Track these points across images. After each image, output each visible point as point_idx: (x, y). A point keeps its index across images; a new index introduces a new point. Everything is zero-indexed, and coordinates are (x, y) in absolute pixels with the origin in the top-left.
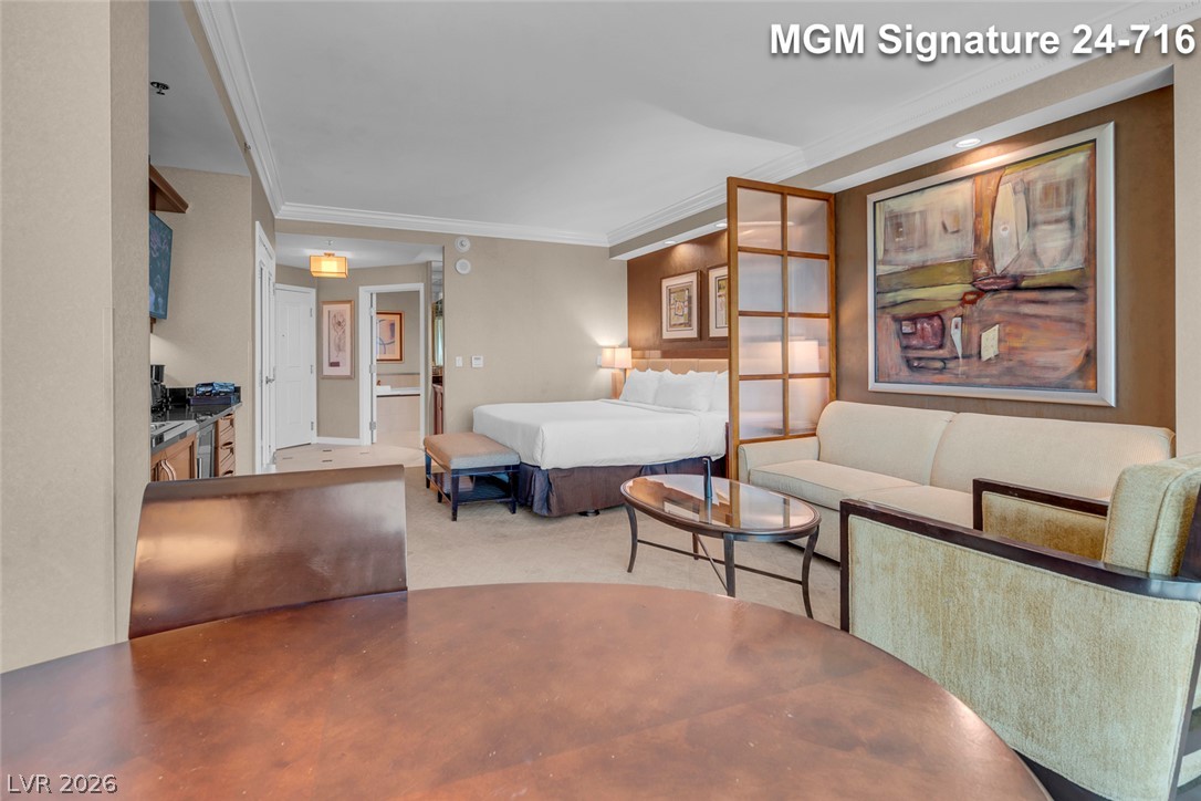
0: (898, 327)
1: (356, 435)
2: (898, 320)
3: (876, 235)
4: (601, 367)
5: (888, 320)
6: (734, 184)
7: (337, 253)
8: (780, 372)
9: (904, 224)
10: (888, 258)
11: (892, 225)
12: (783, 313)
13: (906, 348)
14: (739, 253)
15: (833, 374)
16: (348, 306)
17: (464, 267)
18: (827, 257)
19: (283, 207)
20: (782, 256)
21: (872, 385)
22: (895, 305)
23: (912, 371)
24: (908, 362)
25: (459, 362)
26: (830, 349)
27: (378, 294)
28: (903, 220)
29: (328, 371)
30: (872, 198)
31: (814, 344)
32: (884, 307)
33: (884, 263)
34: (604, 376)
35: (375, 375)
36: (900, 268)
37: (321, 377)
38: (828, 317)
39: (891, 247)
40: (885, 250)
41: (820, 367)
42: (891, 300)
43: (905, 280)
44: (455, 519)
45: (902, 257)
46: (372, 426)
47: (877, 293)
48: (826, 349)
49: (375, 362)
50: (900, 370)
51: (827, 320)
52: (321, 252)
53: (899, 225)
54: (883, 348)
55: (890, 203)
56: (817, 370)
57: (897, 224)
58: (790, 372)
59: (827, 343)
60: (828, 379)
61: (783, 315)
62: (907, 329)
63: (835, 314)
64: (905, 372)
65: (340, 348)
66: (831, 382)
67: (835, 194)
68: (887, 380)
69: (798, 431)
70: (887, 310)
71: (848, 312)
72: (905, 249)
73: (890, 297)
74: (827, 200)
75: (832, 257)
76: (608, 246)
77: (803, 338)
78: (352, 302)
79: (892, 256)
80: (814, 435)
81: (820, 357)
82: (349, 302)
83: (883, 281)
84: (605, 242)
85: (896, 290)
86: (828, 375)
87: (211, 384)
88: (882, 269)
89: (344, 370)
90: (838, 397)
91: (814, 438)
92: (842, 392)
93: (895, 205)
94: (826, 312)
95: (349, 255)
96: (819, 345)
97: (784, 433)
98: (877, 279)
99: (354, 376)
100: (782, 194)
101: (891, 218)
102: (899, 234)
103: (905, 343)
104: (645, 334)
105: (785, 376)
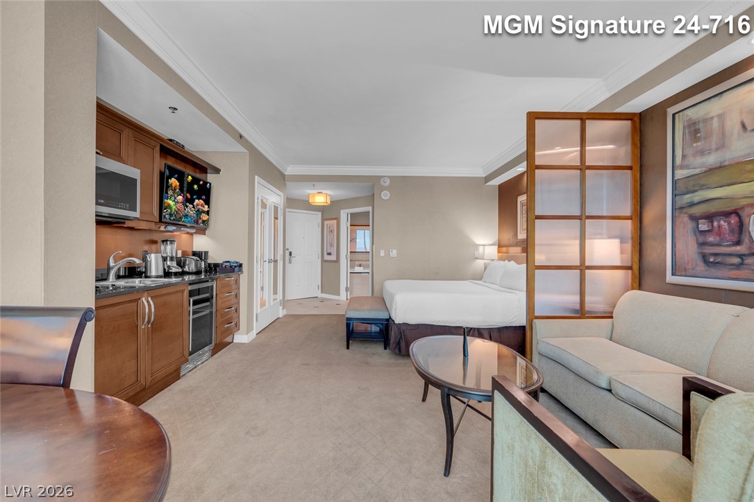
0: (694, 225)
1: (338, 294)
2: (694, 218)
3: (675, 142)
4: (477, 258)
5: (686, 219)
6: (533, 117)
7: (324, 192)
8: (578, 264)
9: (702, 130)
10: (686, 162)
11: (690, 132)
12: (581, 216)
13: (702, 244)
14: (536, 171)
15: (636, 267)
16: (335, 221)
17: (386, 195)
18: (630, 168)
19: (289, 168)
20: (581, 169)
21: (670, 278)
22: (692, 205)
23: (708, 266)
24: (704, 258)
25: (382, 253)
26: (633, 246)
27: (351, 214)
28: (701, 126)
29: (327, 257)
30: (671, 111)
31: (616, 242)
32: (681, 208)
33: (682, 167)
34: (480, 264)
35: (349, 260)
36: (697, 171)
37: (323, 261)
38: (631, 219)
39: (689, 152)
40: (683, 156)
41: (622, 261)
42: (689, 201)
43: (702, 182)
44: (348, 348)
45: (699, 160)
46: (347, 289)
47: (674, 195)
48: (628, 246)
49: (349, 253)
50: (697, 265)
51: (630, 221)
52: (315, 192)
53: (697, 131)
54: (679, 245)
55: (689, 112)
56: (619, 264)
57: (694, 130)
58: (587, 264)
59: (630, 241)
60: (630, 271)
61: (582, 218)
62: (703, 226)
63: (638, 216)
64: (701, 267)
65: (331, 245)
66: (633, 274)
67: (640, 113)
68: (683, 273)
69: (595, 312)
70: (685, 210)
71: (650, 214)
72: (702, 153)
73: (687, 198)
74: (631, 120)
75: (636, 168)
76: (484, 176)
77: (605, 236)
78: (338, 219)
79: (690, 160)
80: (612, 317)
81: (622, 252)
82: (336, 219)
83: (681, 186)
84: (482, 174)
85: (694, 192)
86: (630, 268)
87: (229, 262)
88: (680, 174)
89: (333, 258)
90: (640, 287)
91: (610, 320)
92: (643, 283)
93: (691, 113)
94: (629, 215)
95: (329, 192)
96: (621, 242)
97: (581, 313)
98: (674, 182)
99: (337, 261)
100: (581, 119)
101: (689, 126)
102: (696, 139)
103: (701, 239)
104: (507, 237)
105: (583, 268)
